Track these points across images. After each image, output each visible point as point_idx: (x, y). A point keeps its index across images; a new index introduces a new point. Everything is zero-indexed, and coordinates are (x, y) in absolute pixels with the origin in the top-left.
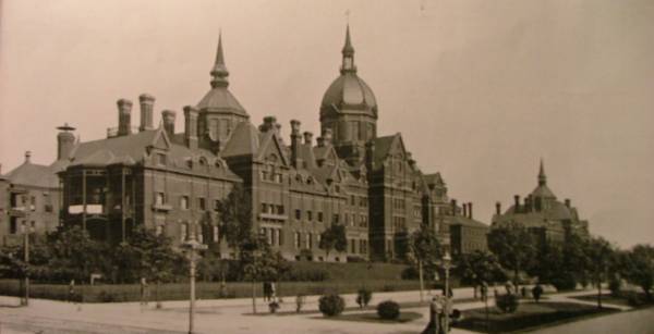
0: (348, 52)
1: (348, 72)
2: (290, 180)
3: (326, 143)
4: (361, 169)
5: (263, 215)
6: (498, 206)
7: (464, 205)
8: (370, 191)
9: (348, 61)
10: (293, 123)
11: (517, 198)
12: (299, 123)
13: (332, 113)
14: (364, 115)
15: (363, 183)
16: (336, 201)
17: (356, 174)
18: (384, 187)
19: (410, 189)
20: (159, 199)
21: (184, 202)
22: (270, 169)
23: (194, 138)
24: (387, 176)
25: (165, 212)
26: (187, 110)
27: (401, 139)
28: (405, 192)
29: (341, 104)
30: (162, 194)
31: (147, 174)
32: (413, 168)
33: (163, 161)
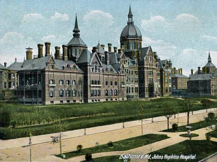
0: (130, 16)
1: (130, 24)
2: (103, 70)
3: (122, 52)
4: (135, 60)
5: (92, 85)
6: (192, 71)
7: (179, 70)
8: (139, 69)
9: (130, 19)
10: (109, 44)
11: (199, 68)
12: (111, 45)
13: (124, 39)
14: (137, 40)
15: (136, 66)
16: (122, 77)
17: (133, 63)
18: (144, 67)
19: (155, 67)
20: (51, 82)
21: (61, 82)
22: (94, 68)
23: (66, 57)
24: (145, 63)
25: (54, 87)
26: (63, 46)
27: (151, 48)
28: (153, 68)
29: (128, 36)
30: (52, 80)
31: (47, 73)
32: (156, 58)
33: (53, 68)
